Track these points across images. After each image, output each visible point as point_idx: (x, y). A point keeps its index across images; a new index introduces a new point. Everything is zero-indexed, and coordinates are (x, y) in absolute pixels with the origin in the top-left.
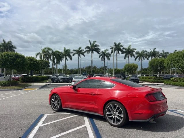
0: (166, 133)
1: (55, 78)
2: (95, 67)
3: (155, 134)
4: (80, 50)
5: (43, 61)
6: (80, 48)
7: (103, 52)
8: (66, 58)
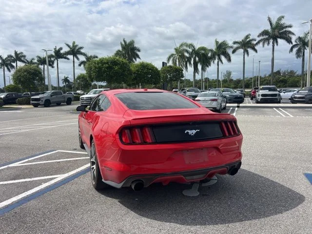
4: (248, 40)
8: (220, 59)
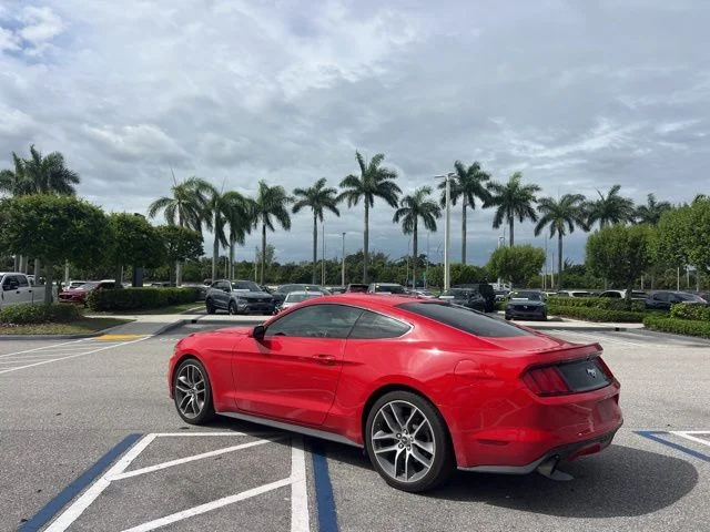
0: (601, 521)
1: (220, 298)
2: (380, 256)
3: (555, 523)
4: (322, 189)
5: (176, 229)
6: (321, 183)
7: (409, 199)
8: (268, 222)
